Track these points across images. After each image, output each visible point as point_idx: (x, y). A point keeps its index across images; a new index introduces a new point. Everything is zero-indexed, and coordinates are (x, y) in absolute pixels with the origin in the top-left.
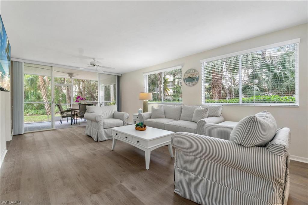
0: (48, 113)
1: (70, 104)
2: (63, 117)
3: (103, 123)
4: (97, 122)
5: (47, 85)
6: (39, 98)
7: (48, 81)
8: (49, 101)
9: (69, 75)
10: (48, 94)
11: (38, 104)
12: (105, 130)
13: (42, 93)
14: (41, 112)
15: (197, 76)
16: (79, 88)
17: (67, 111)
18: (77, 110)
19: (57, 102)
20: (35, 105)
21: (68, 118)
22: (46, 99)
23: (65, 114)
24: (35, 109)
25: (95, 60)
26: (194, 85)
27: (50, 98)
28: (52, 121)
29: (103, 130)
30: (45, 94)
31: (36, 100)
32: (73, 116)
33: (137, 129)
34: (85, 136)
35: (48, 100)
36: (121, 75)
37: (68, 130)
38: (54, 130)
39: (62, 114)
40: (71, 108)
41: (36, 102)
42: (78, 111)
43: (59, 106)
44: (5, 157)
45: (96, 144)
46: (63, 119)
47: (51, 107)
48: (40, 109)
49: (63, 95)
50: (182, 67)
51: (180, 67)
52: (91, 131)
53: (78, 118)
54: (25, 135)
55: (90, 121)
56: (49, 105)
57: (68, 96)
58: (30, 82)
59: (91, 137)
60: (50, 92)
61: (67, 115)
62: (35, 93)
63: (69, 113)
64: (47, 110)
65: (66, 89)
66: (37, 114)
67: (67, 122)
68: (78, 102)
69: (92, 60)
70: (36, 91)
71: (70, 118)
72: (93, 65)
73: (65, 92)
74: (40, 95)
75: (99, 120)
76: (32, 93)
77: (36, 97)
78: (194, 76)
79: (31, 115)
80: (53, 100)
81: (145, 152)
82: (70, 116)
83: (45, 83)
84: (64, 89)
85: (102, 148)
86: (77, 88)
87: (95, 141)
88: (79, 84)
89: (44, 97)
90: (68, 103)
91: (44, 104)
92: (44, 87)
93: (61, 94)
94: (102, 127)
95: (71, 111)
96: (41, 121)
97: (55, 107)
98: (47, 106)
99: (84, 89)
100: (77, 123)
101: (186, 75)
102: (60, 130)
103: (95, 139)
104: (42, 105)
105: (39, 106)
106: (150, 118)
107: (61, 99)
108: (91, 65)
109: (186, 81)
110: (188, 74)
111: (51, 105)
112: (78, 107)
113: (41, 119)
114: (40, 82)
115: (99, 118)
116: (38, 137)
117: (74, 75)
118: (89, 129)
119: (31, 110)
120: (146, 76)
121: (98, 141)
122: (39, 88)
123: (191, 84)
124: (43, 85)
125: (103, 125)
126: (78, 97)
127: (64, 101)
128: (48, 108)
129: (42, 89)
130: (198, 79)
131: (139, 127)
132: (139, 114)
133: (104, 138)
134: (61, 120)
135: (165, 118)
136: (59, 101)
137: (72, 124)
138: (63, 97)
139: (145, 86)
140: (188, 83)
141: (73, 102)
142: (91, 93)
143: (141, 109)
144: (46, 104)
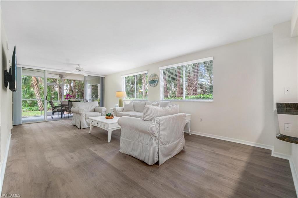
0: (41, 109)
1: (61, 101)
2: (54, 112)
3: (85, 115)
4: (80, 114)
5: (40, 83)
6: (32, 95)
7: (41, 80)
8: (41, 99)
9: (60, 76)
10: (41, 92)
11: (32, 101)
12: (87, 120)
13: (35, 90)
14: (34, 108)
15: (157, 79)
16: (71, 87)
17: (58, 107)
18: (66, 106)
19: (49, 99)
20: (28, 102)
21: (59, 112)
22: (39, 97)
23: (56, 109)
24: (28, 106)
25: (79, 66)
26: (155, 86)
27: (42, 96)
28: (45, 116)
29: (85, 120)
30: (38, 92)
31: (29, 97)
32: (63, 111)
33: (106, 118)
34: (72, 126)
35: (41, 97)
36: (104, 77)
37: (58, 121)
38: (47, 122)
39: (53, 109)
40: (61, 104)
41: (29, 99)
42: (68, 106)
43: (51, 103)
44: (11, 138)
45: (79, 130)
46: (54, 113)
47: (43, 104)
48: (33, 106)
49: (55, 93)
50: (148, 72)
51: (146, 72)
52: (76, 121)
53: (67, 113)
54: (23, 125)
55: (75, 114)
56: (41, 103)
57: (60, 94)
58: (24, 81)
59: (76, 126)
60: (43, 90)
61: (58, 110)
62: (28, 91)
63: (60, 108)
64: (40, 107)
65: (58, 87)
66: (30, 110)
67: (58, 116)
68: (67, 99)
69: (78, 66)
70: (29, 89)
71: (61, 112)
72: (78, 70)
73: (57, 90)
74: (33, 93)
75: (81, 113)
76: (25, 91)
77: (29, 94)
78: (156, 79)
79: (25, 111)
80: (46, 98)
81: (108, 131)
82: (60, 111)
83: (38, 82)
84: (56, 88)
85: (82, 133)
86: (69, 86)
87: (79, 129)
88: (70, 83)
89: (37, 95)
90: (60, 100)
91: (37, 102)
92: (37, 86)
93: (53, 92)
94: (84, 118)
95: (62, 106)
96: (35, 116)
97: (47, 104)
98: (40, 103)
99: (75, 88)
100: (66, 117)
101: (150, 78)
102: (51, 122)
103: (78, 127)
104: (34, 102)
105: (32, 103)
106: (123, 111)
107: (53, 96)
108: (76, 70)
109: (150, 83)
110: (151, 78)
111: (43, 102)
112: (67, 103)
113: (34, 114)
114: (33, 81)
115: (81, 111)
116: (34, 126)
117: (64, 76)
118: (74, 120)
119: (25, 107)
120: (124, 78)
121: (80, 128)
122: (32, 86)
123: (153, 85)
124: (36, 84)
125: (85, 116)
126: (68, 95)
127: (56, 99)
128: (41, 105)
129: (35, 87)
130: (158, 81)
131: (108, 116)
132: (114, 108)
133: (85, 126)
134: (53, 115)
135: (134, 111)
136: (51, 98)
137: (62, 118)
138: (55, 95)
139: (123, 86)
140: (151, 84)
141: (63, 99)
142: (81, 91)
143: (117, 105)
144: (39, 101)
